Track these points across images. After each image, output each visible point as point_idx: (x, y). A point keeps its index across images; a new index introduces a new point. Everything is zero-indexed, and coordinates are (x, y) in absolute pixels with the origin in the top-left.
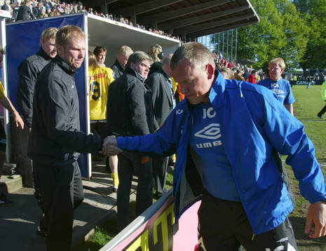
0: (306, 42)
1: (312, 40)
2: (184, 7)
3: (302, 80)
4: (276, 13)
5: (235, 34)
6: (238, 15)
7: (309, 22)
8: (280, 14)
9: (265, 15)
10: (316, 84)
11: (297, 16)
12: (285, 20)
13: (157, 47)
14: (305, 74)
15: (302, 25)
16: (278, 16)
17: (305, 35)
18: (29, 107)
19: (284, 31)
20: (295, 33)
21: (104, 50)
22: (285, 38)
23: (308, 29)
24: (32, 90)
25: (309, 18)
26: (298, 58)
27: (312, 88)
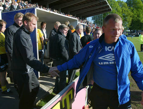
0: (131, 19)
1: (134, 18)
2: (81, 5)
3: (130, 35)
4: (119, 7)
5: (102, 16)
6: (103, 8)
7: (132, 11)
8: (121, 8)
9: (114, 8)
10: (136, 36)
11: (127, 8)
12: (123, 10)
13: (67, 22)
14: (131, 32)
15: (130, 12)
16: (120, 8)
17: (131, 16)
18: (11, 49)
19: (122, 14)
20: (127, 15)
21: (45, 23)
22: (123, 17)
23: (132, 14)
24: (12, 41)
25: (132, 9)
26: (128, 26)
27: (134, 38)
